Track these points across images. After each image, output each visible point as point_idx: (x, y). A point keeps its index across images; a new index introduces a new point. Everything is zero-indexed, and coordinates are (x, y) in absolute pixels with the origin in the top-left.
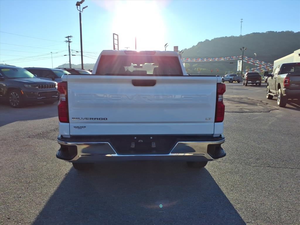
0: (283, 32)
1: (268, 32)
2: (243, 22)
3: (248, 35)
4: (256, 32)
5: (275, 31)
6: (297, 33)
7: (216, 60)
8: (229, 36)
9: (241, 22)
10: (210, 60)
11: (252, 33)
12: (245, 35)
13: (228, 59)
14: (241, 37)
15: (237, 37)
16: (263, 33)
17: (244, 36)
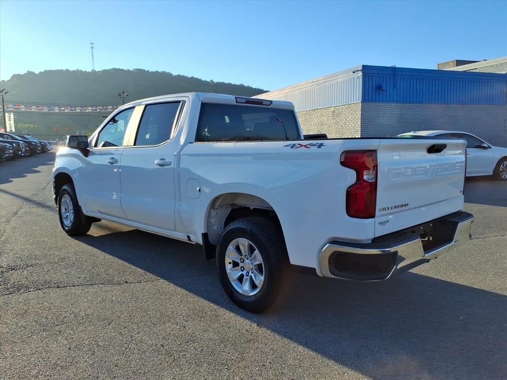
0: (157, 72)
1: (136, 69)
2: (94, 48)
3: (105, 71)
4: (117, 68)
5: (146, 70)
6: (177, 76)
7: (77, 111)
8: (73, 70)
9: (92, 48)
10: (66, 111)
11: (111, 68)
12: (100, 70)
13: (98, 110)
14: (94, 72)
15: (86, 73)
16: (129, 71)
17: (99, 72)
